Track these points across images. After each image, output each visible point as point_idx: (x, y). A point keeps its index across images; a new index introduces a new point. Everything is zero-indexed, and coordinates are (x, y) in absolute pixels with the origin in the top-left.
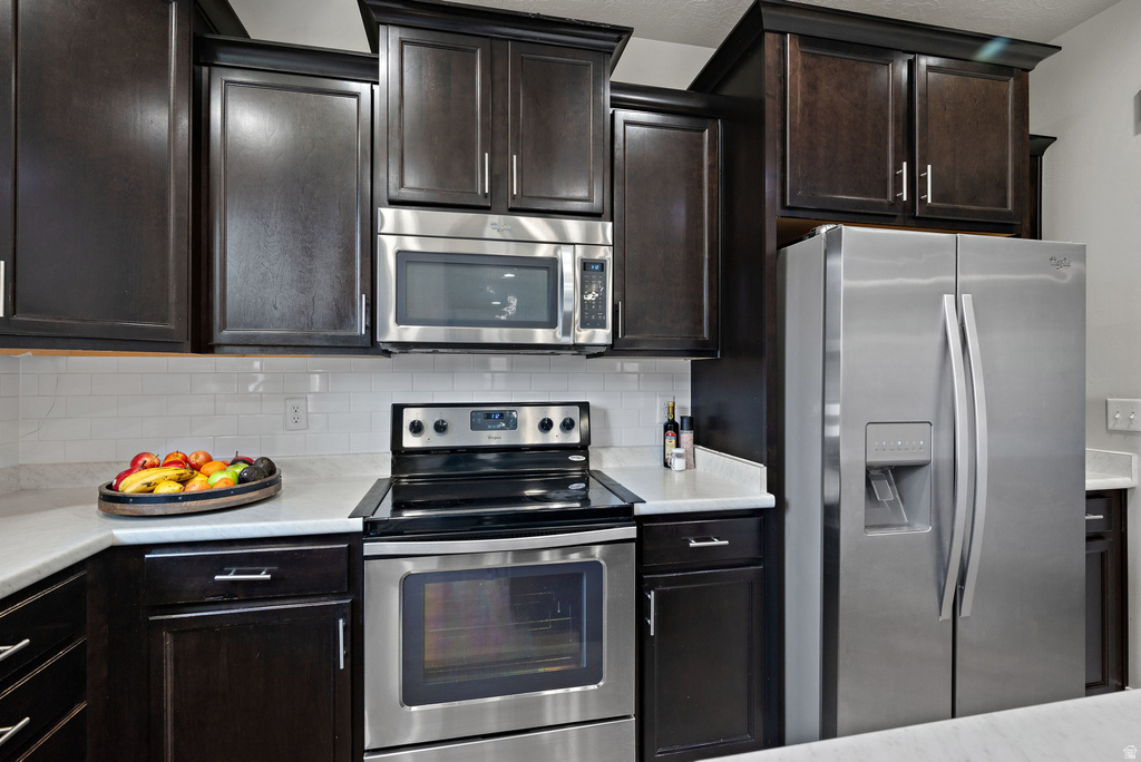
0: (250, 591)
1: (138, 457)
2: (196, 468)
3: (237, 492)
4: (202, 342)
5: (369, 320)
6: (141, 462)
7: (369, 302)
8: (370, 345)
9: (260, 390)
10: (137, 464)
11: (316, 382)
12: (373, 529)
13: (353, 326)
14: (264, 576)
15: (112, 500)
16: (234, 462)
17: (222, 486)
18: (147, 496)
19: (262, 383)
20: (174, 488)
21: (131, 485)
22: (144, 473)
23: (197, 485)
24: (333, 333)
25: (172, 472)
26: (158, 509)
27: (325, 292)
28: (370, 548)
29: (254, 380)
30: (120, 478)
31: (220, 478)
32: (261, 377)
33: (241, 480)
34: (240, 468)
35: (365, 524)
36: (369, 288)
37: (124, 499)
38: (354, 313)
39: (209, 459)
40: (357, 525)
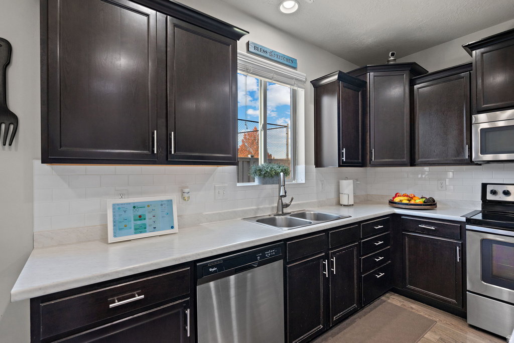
0: (429, 232)
1: (397, 194)
2: (412, 198)
3: (424, 205)
4: (412, 163)
5: (469, 153)
6: (398, 195)
7: (469, 147)
8: (470, 162)
9: (427, 177)
10: (396, 195)
11: (451, 174)
12: (469, 221)
13: (464, 156)
14: (433, 228)
15: (392, 203)
16: (422, 198)
17: (420, 203)
18: (400, 203)
19: (427, 175)
20: (407, 202)
21: (397, 200)
22: (399, 197)
23: (412, 202)
24: (455, 159)
25: (406, 198)
26: (404, 207)
27: (452, 146)
28: (468, 227)
29: (424, 174)
30: (394, 198)
31: (418, 201)
32: (427, 173)
33: (424, 202)
34: (424, 200)
35: (467, 219)
36: (469, 142)
37: (395, 203)
38: (463, 152)
39: (415, 196)
40: (464, 219)
